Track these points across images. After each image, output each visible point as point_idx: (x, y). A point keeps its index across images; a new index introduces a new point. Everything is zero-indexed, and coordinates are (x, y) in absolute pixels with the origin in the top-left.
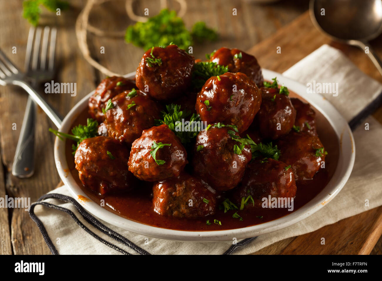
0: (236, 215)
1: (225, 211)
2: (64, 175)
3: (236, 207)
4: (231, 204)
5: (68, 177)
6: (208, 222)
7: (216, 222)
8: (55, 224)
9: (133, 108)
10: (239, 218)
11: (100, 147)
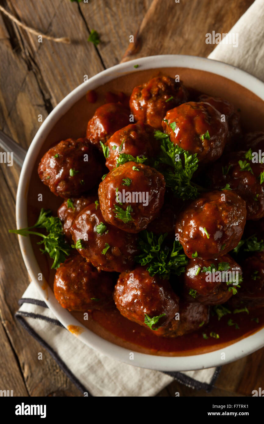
0: (230, 323)
1: (219, 319)
2: (45, 297)
3: (230, 312)
4: (224, 309)
5: (49, 299)
6: (205, 336)
7: (213, 335)
8: (45, 327)
9: (109, 251)
10: (234, 326)
11: (82, 291)
